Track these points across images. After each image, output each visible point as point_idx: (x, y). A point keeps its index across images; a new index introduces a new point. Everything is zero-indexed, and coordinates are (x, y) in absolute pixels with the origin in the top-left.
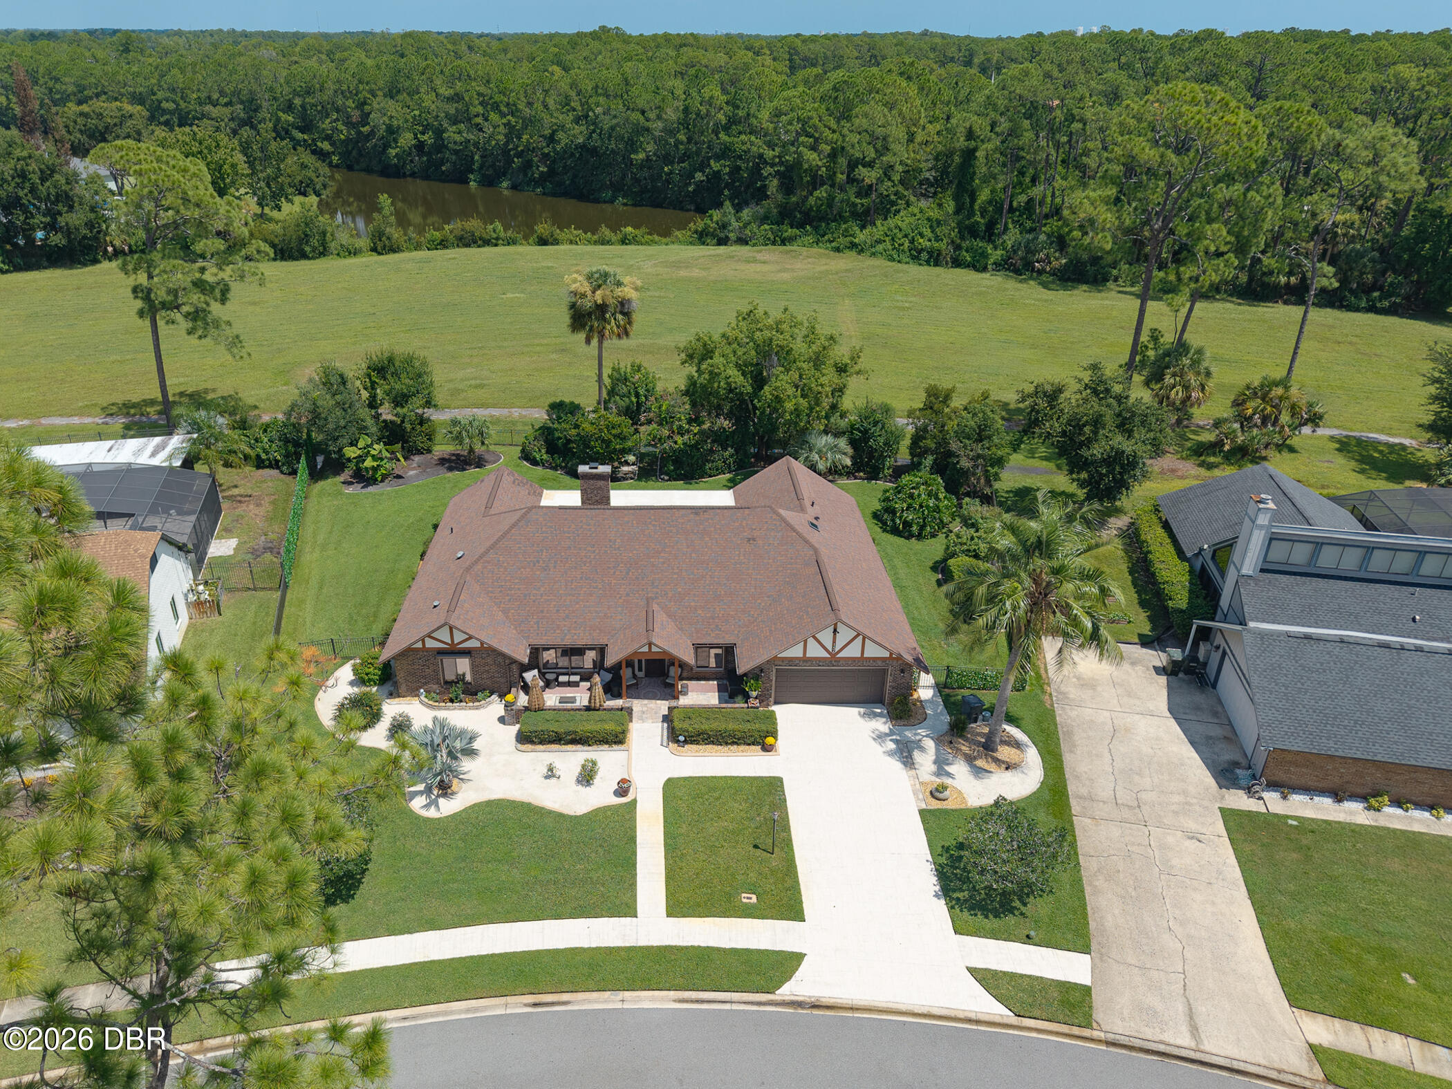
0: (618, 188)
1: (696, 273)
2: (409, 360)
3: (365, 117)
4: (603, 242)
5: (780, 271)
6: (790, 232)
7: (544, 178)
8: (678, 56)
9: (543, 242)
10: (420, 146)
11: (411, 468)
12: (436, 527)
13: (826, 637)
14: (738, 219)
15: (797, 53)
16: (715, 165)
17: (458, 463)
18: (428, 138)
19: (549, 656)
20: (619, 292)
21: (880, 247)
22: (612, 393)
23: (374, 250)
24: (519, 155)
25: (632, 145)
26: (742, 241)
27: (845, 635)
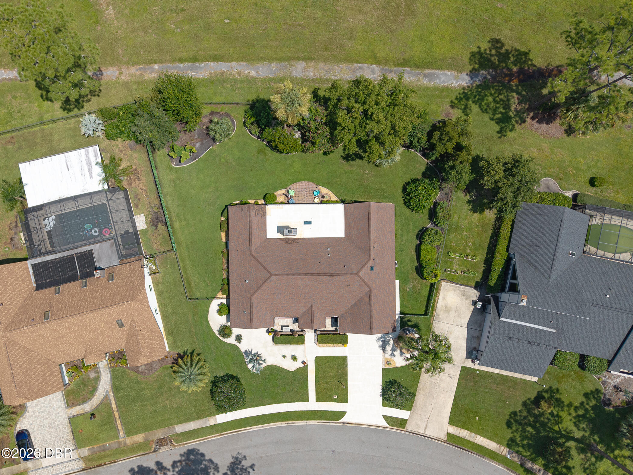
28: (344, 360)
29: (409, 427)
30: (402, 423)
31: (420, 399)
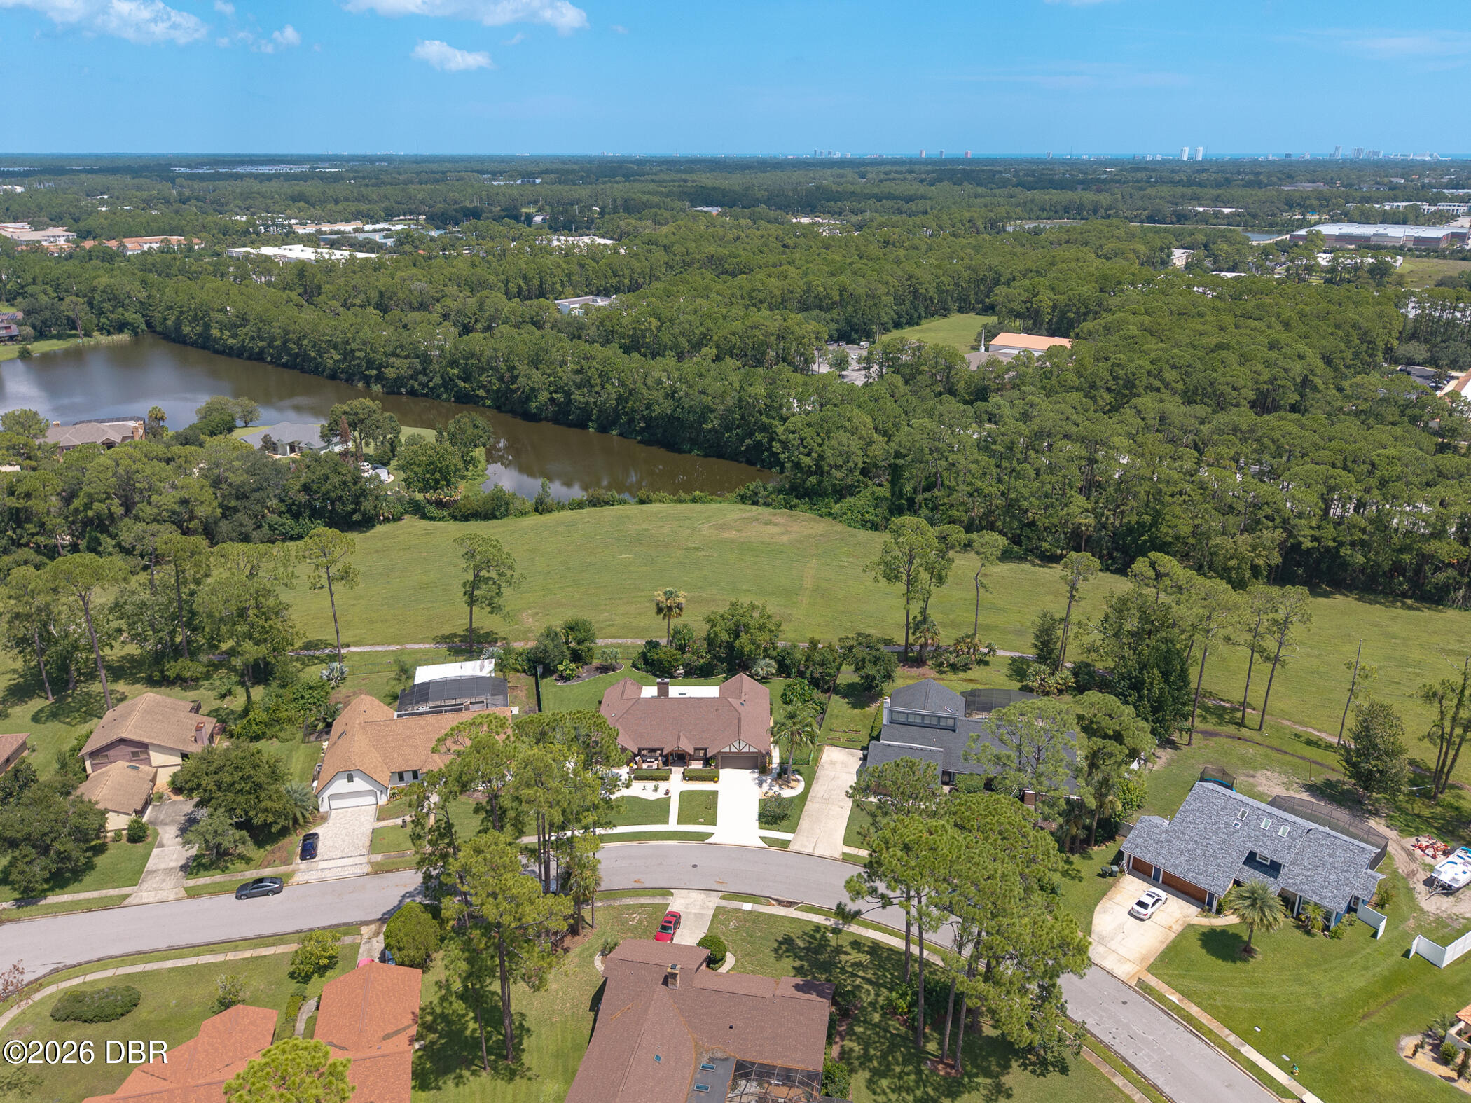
0: (694, 442)
1: (733, 534)
2: (584, 623)
3: (514, 379)
4: (681, 501)
5: (783, 533)
6: (796, 501)
7: (643, 430)
8: (746, 315)
9: (642, 502)
10: (552, 400)
11: (583, 671)
12: (600, 702)
13: (736, 744)
14: (765, 489)
15: (845, 290)
16: (758, 436)
17: (604, 669)
18: (559, 397)
19: (644, 752)
20: (677, 600)
21: (845, 517)
22: (674, 637)
23: (536, 510)
24: (626, 414)
25: (704, 419)
26: (766, 505)
27: (743, 744)
28: (715, 793)
29: (792, 847)
30: (785, 844)
31: (804, 823)
